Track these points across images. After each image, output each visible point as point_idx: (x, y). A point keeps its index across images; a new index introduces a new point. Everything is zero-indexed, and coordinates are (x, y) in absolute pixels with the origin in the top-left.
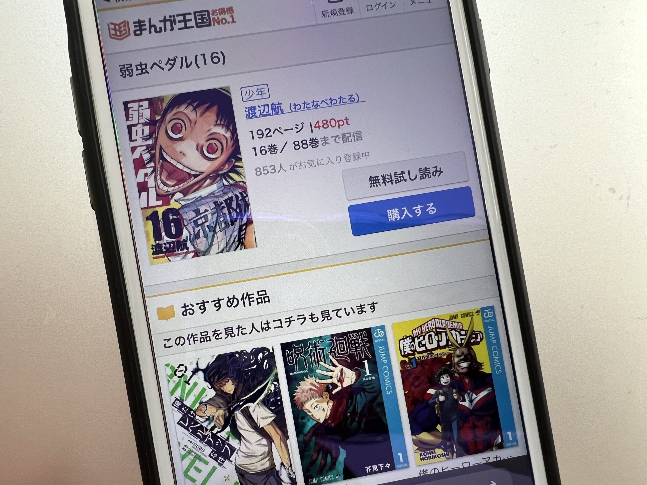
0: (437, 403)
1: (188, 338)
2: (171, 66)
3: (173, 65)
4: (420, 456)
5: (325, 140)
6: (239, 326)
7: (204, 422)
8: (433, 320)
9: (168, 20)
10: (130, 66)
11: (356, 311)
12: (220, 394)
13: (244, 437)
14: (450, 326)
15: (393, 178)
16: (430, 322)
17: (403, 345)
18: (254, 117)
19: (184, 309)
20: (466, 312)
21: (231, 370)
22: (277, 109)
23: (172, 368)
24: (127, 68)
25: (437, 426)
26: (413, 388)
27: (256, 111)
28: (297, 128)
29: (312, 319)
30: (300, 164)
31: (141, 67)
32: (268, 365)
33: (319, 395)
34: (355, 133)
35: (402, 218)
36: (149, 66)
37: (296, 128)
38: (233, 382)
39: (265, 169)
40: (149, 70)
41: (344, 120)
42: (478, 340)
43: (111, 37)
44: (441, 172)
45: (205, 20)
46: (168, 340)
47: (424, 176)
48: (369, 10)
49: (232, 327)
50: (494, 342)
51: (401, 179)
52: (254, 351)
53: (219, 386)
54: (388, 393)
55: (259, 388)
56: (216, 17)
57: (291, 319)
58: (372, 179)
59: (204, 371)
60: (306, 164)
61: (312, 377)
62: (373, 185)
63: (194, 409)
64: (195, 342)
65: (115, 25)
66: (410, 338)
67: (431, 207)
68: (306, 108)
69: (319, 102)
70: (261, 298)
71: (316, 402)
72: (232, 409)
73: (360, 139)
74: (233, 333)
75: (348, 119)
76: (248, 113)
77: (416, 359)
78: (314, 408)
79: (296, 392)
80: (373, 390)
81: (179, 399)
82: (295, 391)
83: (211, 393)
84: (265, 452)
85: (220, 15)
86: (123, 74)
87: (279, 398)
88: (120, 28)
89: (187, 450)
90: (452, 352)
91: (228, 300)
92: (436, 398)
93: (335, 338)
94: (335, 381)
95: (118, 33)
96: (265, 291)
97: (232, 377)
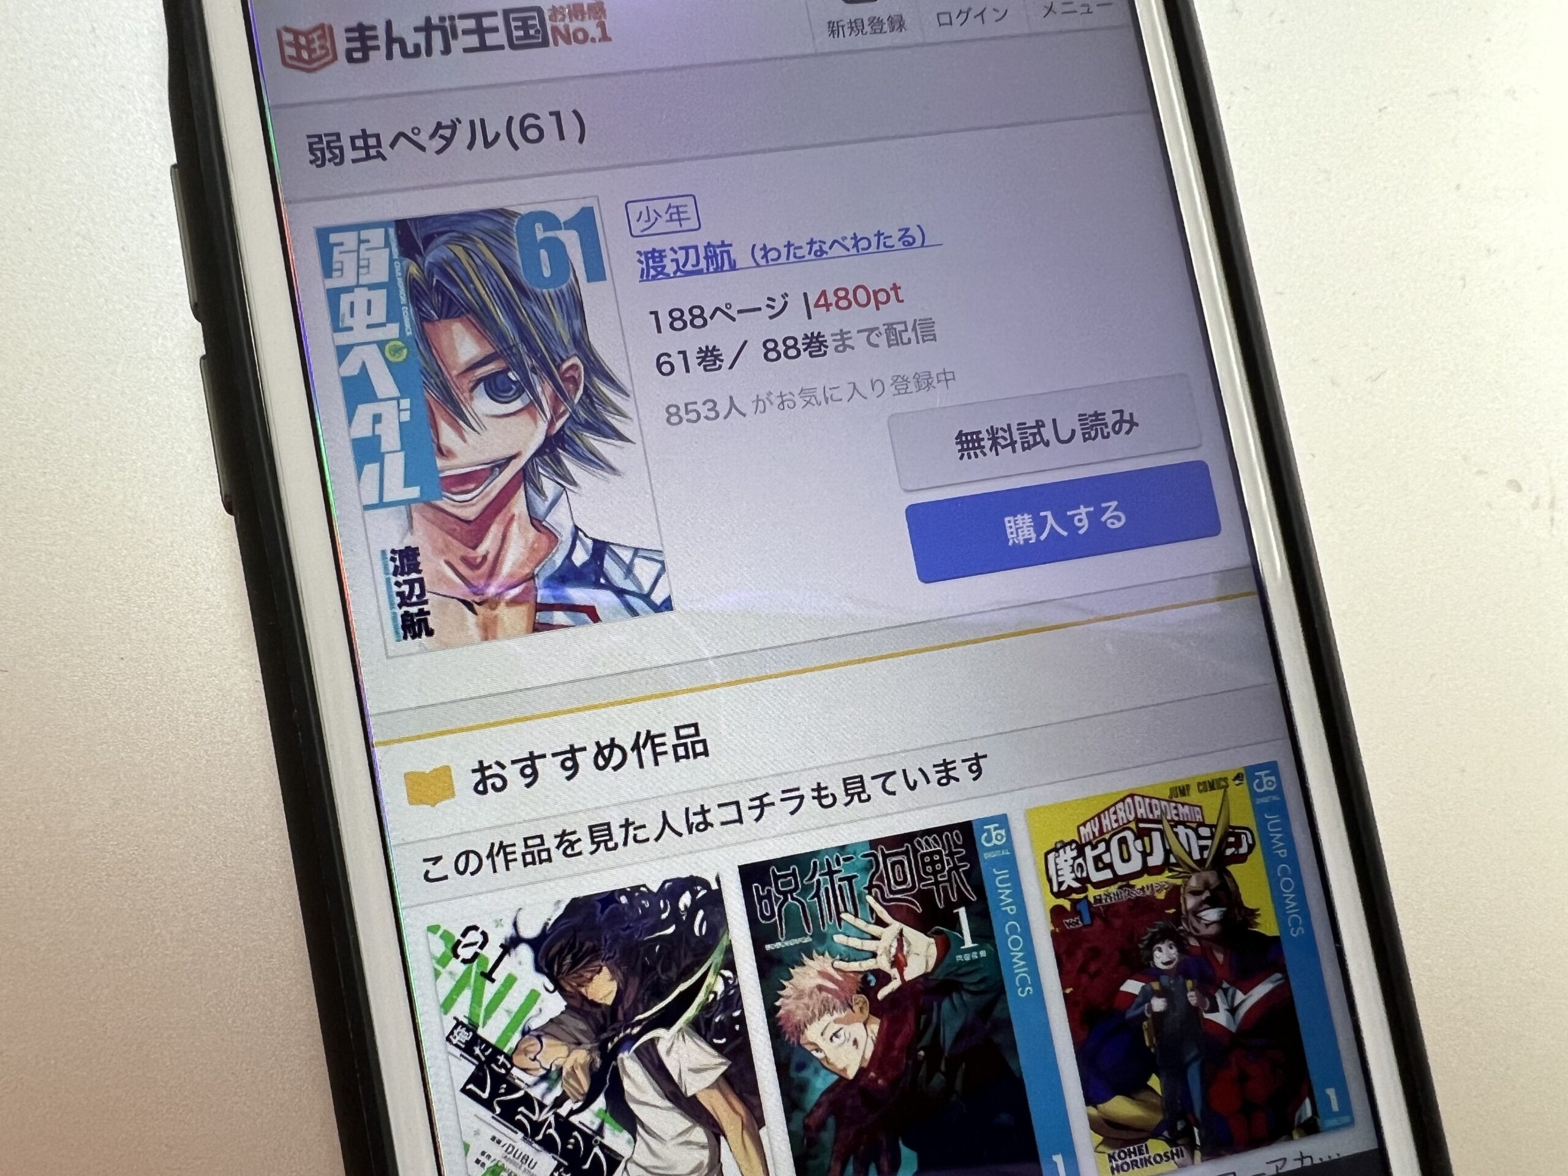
0: (1146, 1018)
1: (490, 855)
2: (444, 142)
3: (449, 141)
4: (1111, 1161)
5: (843, 339)
6: (627, 820)
7: (535, 1084)
8: (1129, 800)
9: (436, 28)
10: (334, 138)
11: (934, 777)
12: (578, 1006)
13: (643, 1126)
14: (1171, 814)
15: (1016, 436)
16: (1120, 805)
17: (1056, 864)
18: (661, 276)
19: (478, 776)
20: (1209, 779)
21: (606, 941)
22: (719, 258)
23: (446, 936)
24: (328, 143)
25: (1148, 1077)
26: (1084, 979)
27: (666, 261)
28: (773, 307)
29: (819, 798)
30: (781, 396)
31: (366, 142)
32: (705, 923)
33: (842, 1003)
34: (918, 322)
35: (1043, 537)
36: (386, 141)
37: (768, 306)
38: (612, 972)
39: (690, 407)
40: (385, 150)
41: (889, 290)
42: (1244, 850)
43: (284, 63)
44: (1133, 424)
45: (532, 32)
46: (436, 860)
47: (1093, 434)
48: (944, 24)
49: (608, 824)
50: (1283, 853)
51: (1035, 439)
52: (668, 888)
53: (574, 984)
54: (1022, 992)
55: (683, 987)
56: (561, 25)
57: (766, 800)
58: (964, 438)
59: (534, 943)
60: (797, 398)
61: (823, 955)
62: (966, 453)
63: (506, 1050)
64: (511, 864)
65: (296, 34)
66: (1074, 846)
67: (1115, 510)
68: (792, 259)
69: (824, 243)
70: (685, 745)
71: (835, 1021)
72: (610, 1046)
73: (932, 337)
74: (611, 839)
75: (900, 288)
76: (644, 266)
77: (1089, 902)
78: (831, 1039)
79: (780, 996)
80: (982, 987)
81: (466, 1021)
82: (781, 993)
83: (554, 1005)
84: (701, 1163)
85: (571, 21)
86: (317, 159)
87: (737, 1014)
88: (310, 42)
89: (487, 1166)
90: (1179, 882)
91: (595, 750)
92: (1142, 1004)
93: (882, 850)
94: (883, 963)
95: (305, 55)
96: (695, 725)
97: (607, 960)
